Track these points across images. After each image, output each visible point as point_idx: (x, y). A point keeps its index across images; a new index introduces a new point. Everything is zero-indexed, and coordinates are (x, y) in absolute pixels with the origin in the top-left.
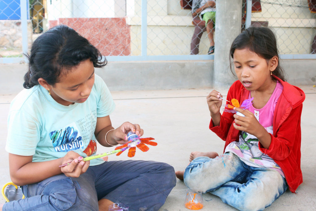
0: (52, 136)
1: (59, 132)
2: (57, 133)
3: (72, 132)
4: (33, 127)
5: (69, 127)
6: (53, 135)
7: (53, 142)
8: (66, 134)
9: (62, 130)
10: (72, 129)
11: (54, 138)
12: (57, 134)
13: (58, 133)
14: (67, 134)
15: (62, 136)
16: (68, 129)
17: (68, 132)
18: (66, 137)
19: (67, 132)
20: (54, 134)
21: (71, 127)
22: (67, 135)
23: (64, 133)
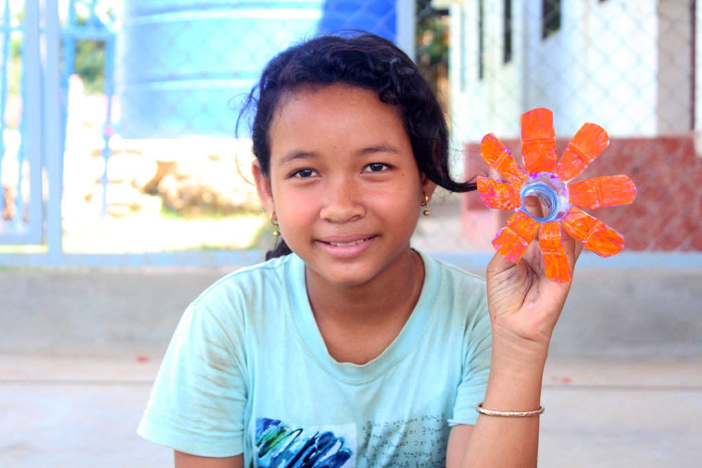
0: (264, 433)
1: (288, 431)
2: (282, 431)
3: (333, 451)
4: (223, 364)
5: (330, 434)
6: (267, 431)
7: (261, 455)
8: (311, 448)
9: (301, 430)
10: (338, 444)
11: (269, 443)
12: (282, 436)
13: (287, 433)
14: (314, 450)
15: (295, 449)
16: (323, 436)
17: (320, 447)
18: (306, 460)
19: (315, 446)
20: (272, 428)
21: (336, 435)
22: (314, 454)
23: (304, 443)
